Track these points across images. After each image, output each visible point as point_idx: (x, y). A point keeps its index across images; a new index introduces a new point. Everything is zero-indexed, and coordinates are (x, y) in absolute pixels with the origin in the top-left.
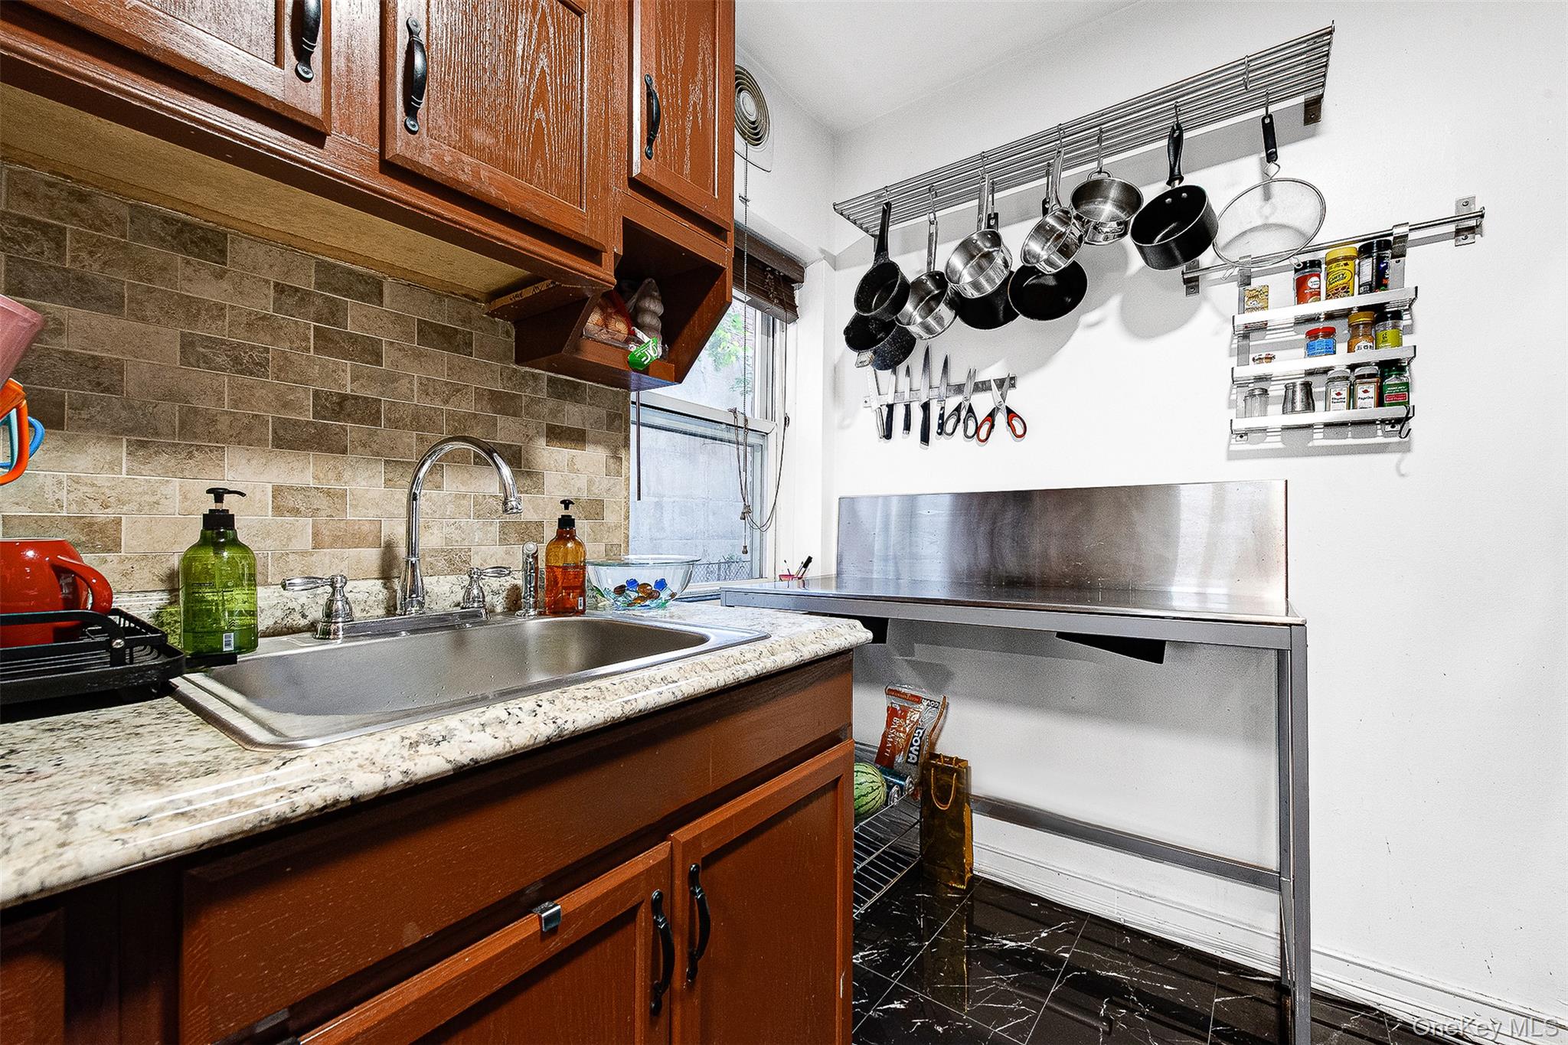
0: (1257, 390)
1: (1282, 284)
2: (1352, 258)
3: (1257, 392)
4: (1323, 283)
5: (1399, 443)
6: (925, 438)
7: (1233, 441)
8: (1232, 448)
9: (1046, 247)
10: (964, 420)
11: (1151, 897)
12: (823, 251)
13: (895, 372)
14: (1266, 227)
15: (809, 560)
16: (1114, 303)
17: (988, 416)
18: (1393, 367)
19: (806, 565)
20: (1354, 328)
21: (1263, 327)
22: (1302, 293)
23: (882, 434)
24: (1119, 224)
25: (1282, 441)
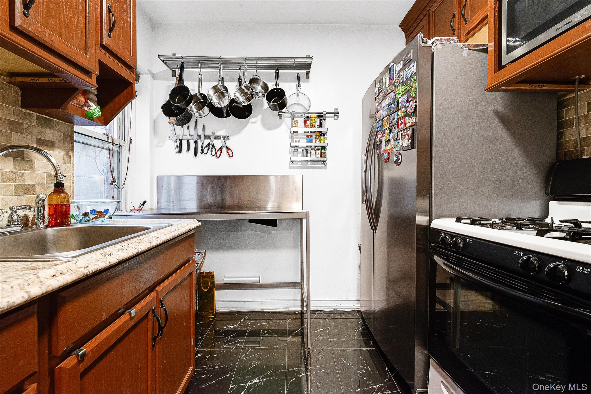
0: (295, 149)
1: (301, 121)
2: (315, 118)
3: (296, 150)
4: (310, 122)
5: (324, 167)
6: (196, 154)
7: (290, 163)
8: (290, 165)
9: (241, 96)
10: (211, 149)
11: (270, 300)
12: (149, 71)
13: (183, 127)
14: (298, 104)
15: (145, 202)
16: (260, 117)
17: (220, 148)
18: (323, 147)
19: (143, 204)
20: (316, 136)
21: (297, 132)
22: (306, 125)
23: (177, 151)
24: (263, 94)
25: (301, 164)
